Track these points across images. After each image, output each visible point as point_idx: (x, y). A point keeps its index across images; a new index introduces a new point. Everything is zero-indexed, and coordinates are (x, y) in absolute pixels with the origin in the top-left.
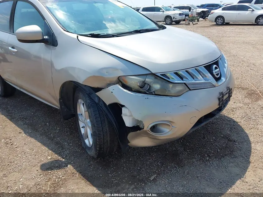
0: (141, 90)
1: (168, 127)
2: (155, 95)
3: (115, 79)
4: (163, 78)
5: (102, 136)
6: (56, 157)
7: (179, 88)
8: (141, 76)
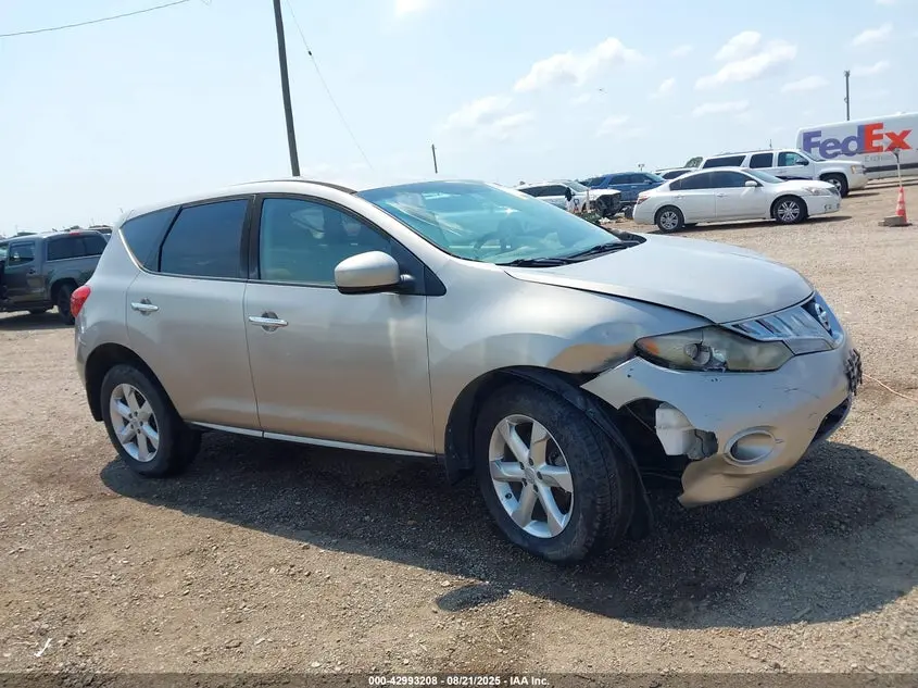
0: (696, 363)
1: (764, 440)
2: (727, 370)
3: (627, 347)
4: (736, 334)
5: (608, 489)
6: (460, 581)
7: (769, 355)
8: (691, 334)
